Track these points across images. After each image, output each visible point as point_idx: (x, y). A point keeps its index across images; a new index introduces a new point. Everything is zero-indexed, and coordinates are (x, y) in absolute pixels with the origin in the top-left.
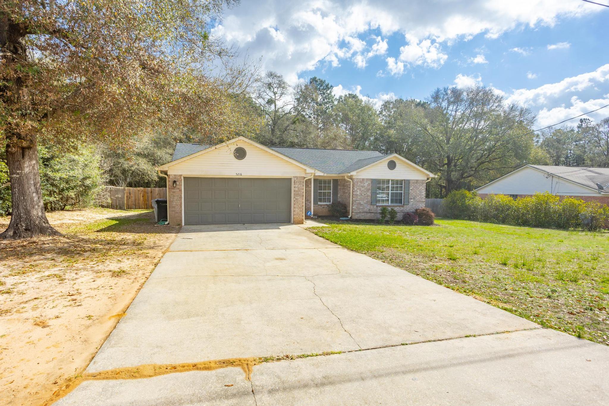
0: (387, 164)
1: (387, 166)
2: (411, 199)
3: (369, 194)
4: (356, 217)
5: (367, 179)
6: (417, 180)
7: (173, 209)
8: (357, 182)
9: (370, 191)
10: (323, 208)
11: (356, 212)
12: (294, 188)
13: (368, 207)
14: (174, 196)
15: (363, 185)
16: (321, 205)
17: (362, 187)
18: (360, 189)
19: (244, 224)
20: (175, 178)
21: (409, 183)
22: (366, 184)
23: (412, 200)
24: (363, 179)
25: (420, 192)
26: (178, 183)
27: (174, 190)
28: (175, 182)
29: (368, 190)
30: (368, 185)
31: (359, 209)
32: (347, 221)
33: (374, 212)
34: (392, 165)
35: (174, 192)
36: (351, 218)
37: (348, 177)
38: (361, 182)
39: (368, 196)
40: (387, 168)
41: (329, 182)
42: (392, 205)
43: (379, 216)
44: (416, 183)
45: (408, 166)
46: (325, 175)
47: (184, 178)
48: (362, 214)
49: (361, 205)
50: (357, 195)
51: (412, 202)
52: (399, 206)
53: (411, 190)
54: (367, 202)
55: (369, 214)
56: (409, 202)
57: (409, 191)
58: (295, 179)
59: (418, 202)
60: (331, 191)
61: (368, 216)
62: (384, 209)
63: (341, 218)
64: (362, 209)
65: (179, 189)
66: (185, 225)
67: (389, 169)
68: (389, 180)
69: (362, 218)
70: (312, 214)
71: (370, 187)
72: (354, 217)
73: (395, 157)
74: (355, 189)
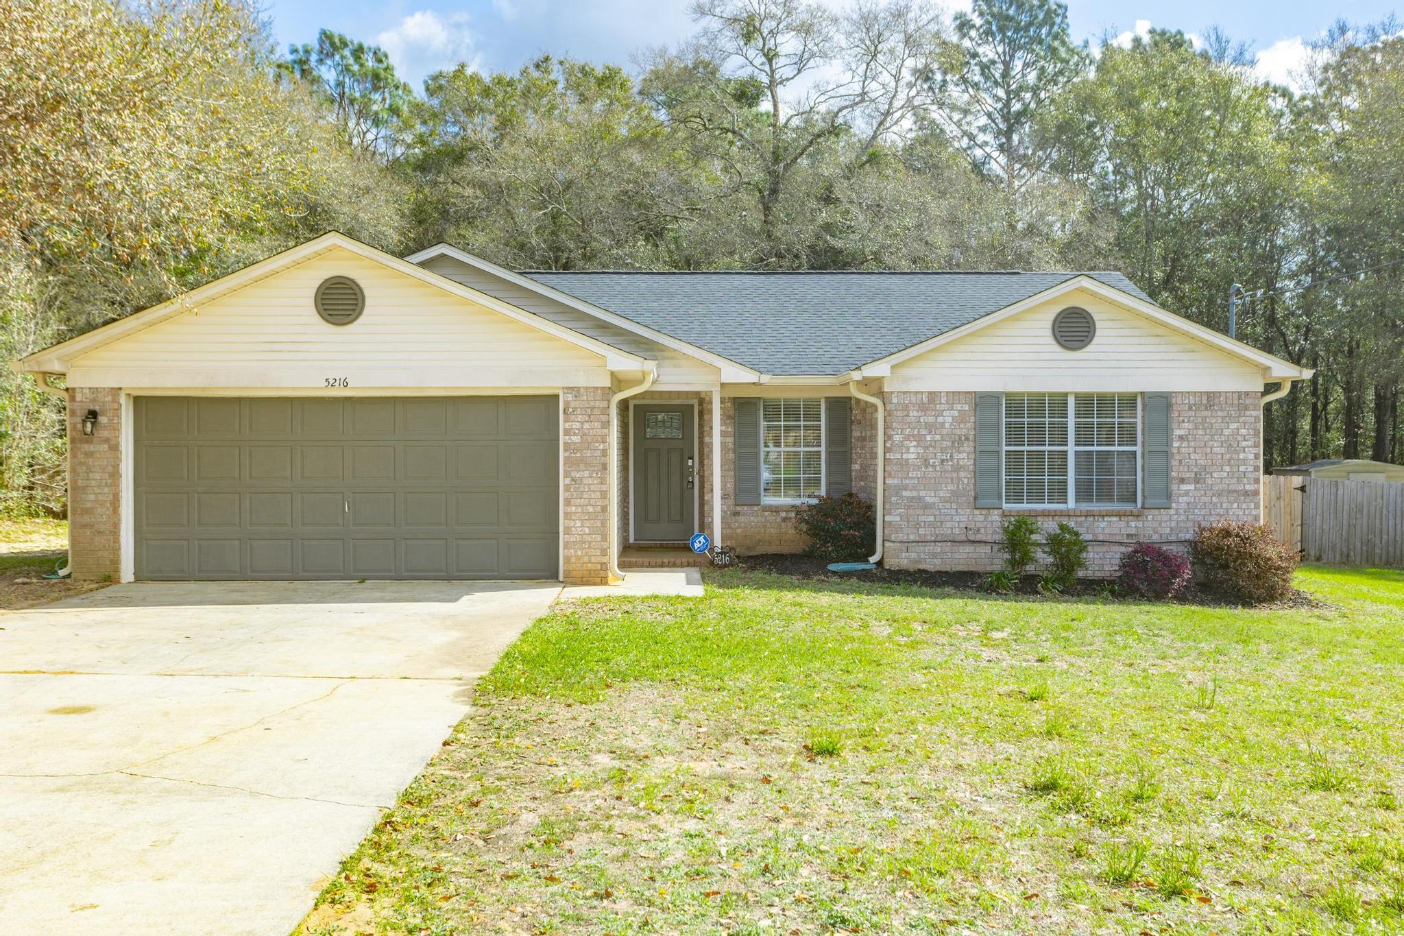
0: (1049, 325)
1: (1049, 332)
2: (1182, 481)
3: (964, 457)
4: (900, 559)
5: (954, 395)
6: (1211, 396)
7: (87, 519)
8: (906, 408)
9: (968, 447)
10: (784, 520)
11: (901, 537)
12: (569, 432)
13: (960, 519)
14: (89, 470)
15: (931, 419)
16: (775, 510)
17: (931, 427)
18: (920, 439)
19: (363, 581)
20: (94, 401)
21: (1169, 406)
22: (947, 418)
23: (1184, 487)
24: (933, 396)
25: (1231, 446)
26: (103, 420)
27: (92, 448)
28: (93, 415)
29: (958, 442)
30: (961, 418)
31: (917, 525)
32: (864, 576)
33: (989, 538)
34: (1074, 329)
35: (89, 454)
36: (880, 563)
37: (866, 383)
38: (923, 408)
39: (958, 468)
40: (1051, 340)
41: (811, 410)
42: (1085, 507)
43: (993, 560)
44: (1209, 407)
45: (1160, 331)
46: (765, 379)
47: (138, 401)
48: (930, 548)
49: (927, 506)
50: (904, 464)
51: (1187, 493)
52: (1119, 515)
53: (1181, 438)
54: (954, 493)
55: (968, 548)
56: (1169, 496)
57: (1168, 443)
58: (570, 397)
59: (1219, 494)
60: (823, 449)
61: (961, 559)
62: (1019, 525)
63: (832, 567)
64: (932, 525)
65: (107, 440)
66: (139, 578)
67: (1057, 348)
68: (1066, 395)
69: (932, 565)
70: (718, 542)
71: (967, 428)
72: (891, 563)
73: (1082, 290)
74: (897, 438)
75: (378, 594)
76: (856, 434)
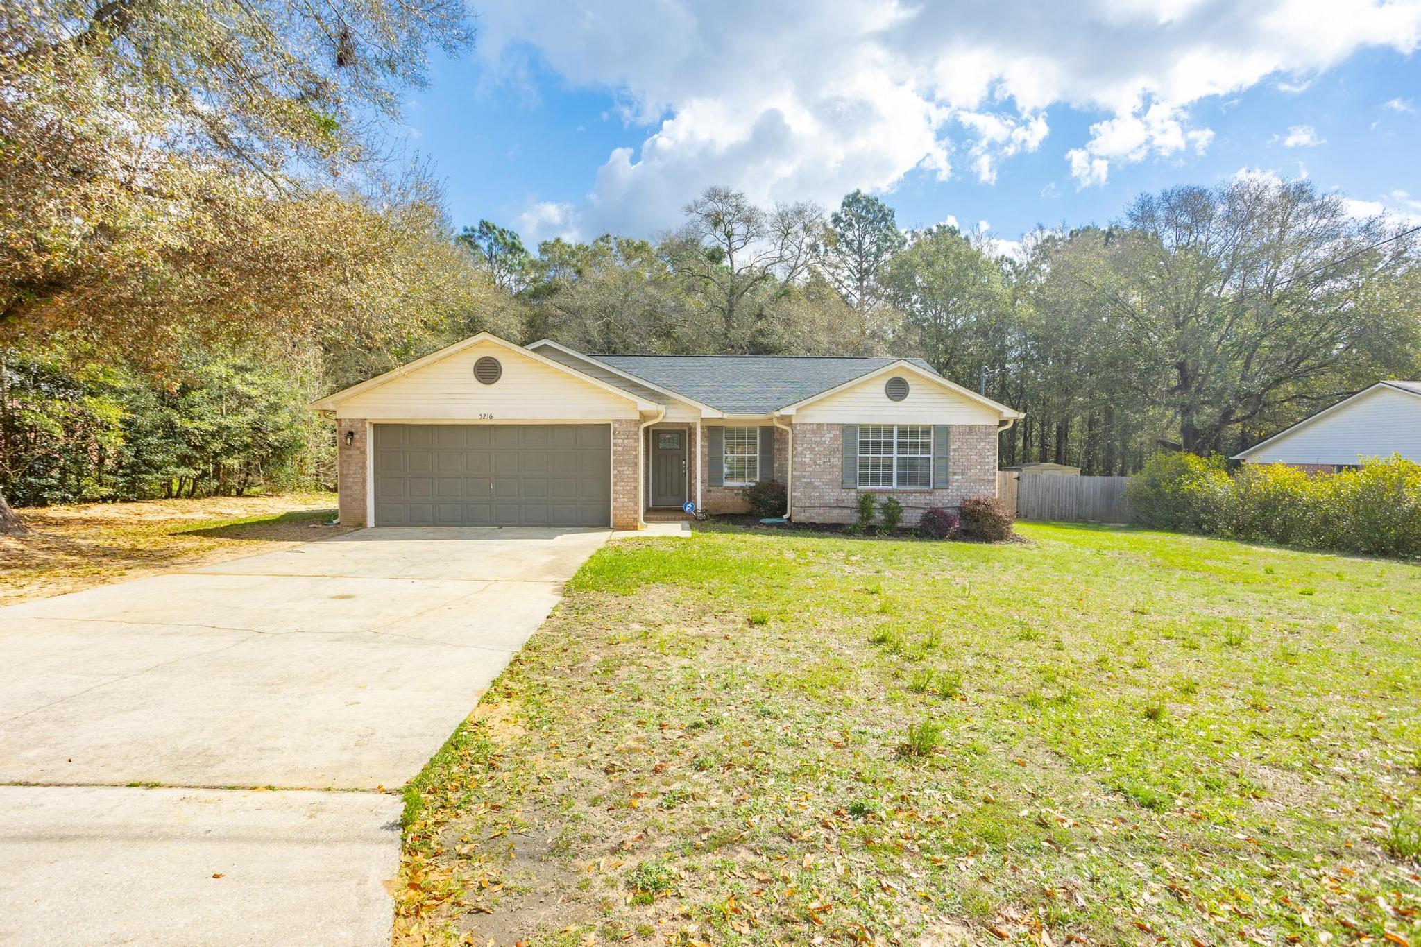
0: (884, 387)
1: (884, 391)
2: (955, 474)
3: (836, 460)
4: (800, 517)
5: (831, 426)
6: (971, 427)
7: (348, 492)
8: (804, 433)
9: (838, 455)
10: (736, 494)
11: (801, 504)
12: (617, 444)
13: (832, 495)
14: (349, 465)
15: (818, 439)
16: (731, 489)
17: (818, 443)
18: (812, 450)
19: (501, 527)
20: (351, 426)
21: (948, 433)
22: (827, 438)
23: (956, 477)
24: (820, 426)
25: (981, 455)
26: (356, 437)
27: (351, 452)
28: (351, 434)
29: (833, 452)
30: (834, 439)
31: (810, 498)
32: (780, 526)
33: (849, 505)
34: (897, 389)
35: (350, 456)
36: (789, 519)
37: (782, 418)
38: (814, 432)
39: (833, 466)
40: (885, 396)
41: (752, 435)
42: (902, 488)
43: (853, 518)
44: (970, 433)
45: (943, 391)
46: (726, 416)
47: (376, 427)
48: (817, 510)
49: (815, 487)
50: (803, 464)
51: (957, 481)
52: (921, 492)
53: (954, 450)
54: (831, 480)
55: (838, 511)
56: (947, 482)
57: (947, 453)
58: (617, 425)
59: (974, 481)
60: (758, 455)
61: (834, 516)
62: (866, 498)
63: (763, 521)
64: (818, 498)
65: (359, 448)
66: (377, 525)
67: (888, 400)
68: (892, 426)
69: (818, 520)
70: (699, 507)
71: (838, 444)
72: (796, 519)
73: (902, 368)
74: (799, 449)
75: (508, 535)
76: (776, 447)
